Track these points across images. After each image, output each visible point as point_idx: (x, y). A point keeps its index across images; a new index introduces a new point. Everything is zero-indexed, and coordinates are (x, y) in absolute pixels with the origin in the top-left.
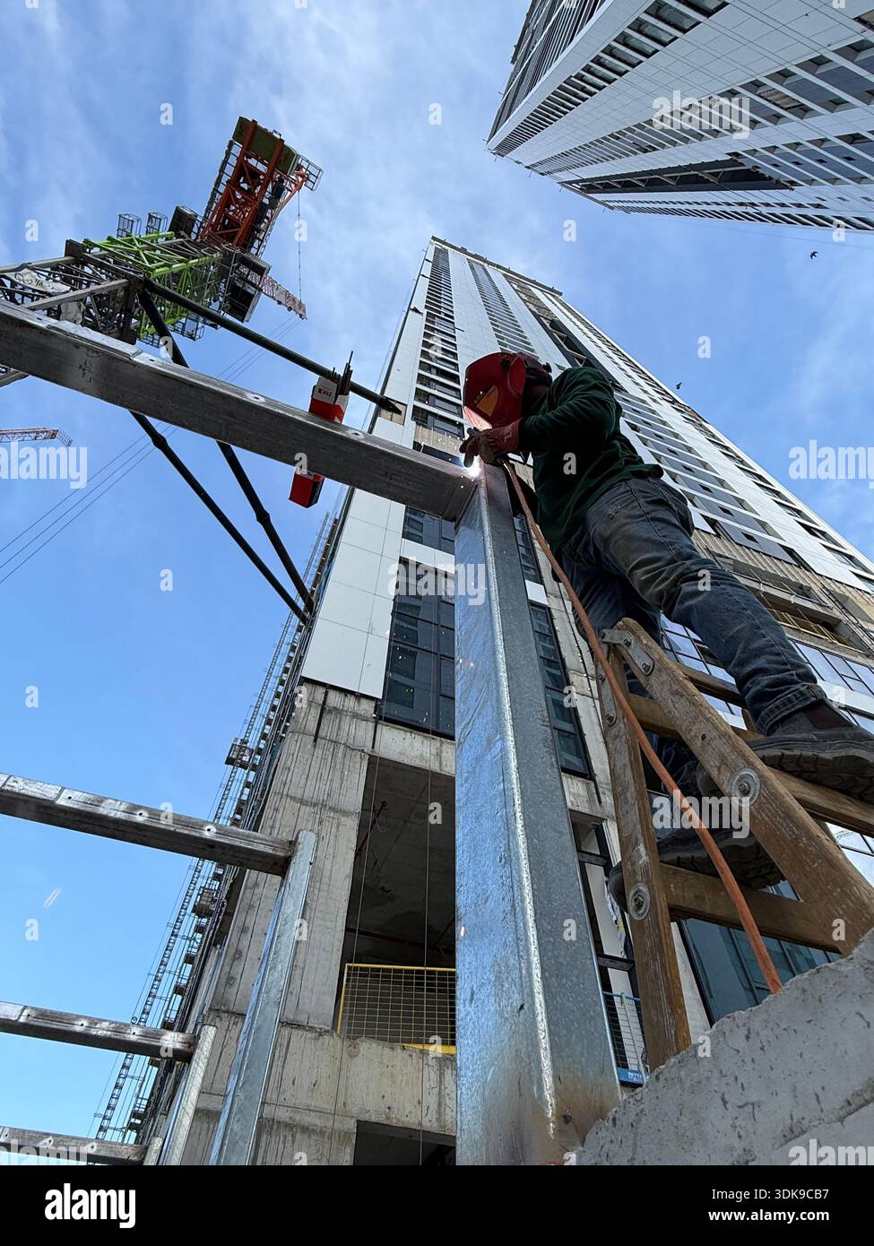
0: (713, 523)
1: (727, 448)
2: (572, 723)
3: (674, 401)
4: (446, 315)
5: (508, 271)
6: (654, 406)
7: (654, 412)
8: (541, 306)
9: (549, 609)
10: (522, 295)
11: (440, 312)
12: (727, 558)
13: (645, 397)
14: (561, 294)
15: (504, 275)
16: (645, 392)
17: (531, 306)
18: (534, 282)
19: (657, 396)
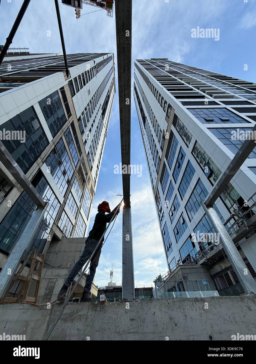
0: (89, 153)
1: (103, 144)
2: (29, 166)
3: (106, 130)
4: (98, 70)
5: (115, 78)
6: (103, 127)
7: (102, 128)
8: (111, 91)
9: (49, 143)
10: (111, 85)
11: (97, 68)
12: (84, 160)
13: (104, 124)
14: (115, 93)
15: (113, 77)
16: (105, 124)
17: (110, 89)
18: (115, 85)
19: (106, 126)
